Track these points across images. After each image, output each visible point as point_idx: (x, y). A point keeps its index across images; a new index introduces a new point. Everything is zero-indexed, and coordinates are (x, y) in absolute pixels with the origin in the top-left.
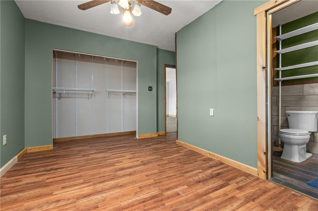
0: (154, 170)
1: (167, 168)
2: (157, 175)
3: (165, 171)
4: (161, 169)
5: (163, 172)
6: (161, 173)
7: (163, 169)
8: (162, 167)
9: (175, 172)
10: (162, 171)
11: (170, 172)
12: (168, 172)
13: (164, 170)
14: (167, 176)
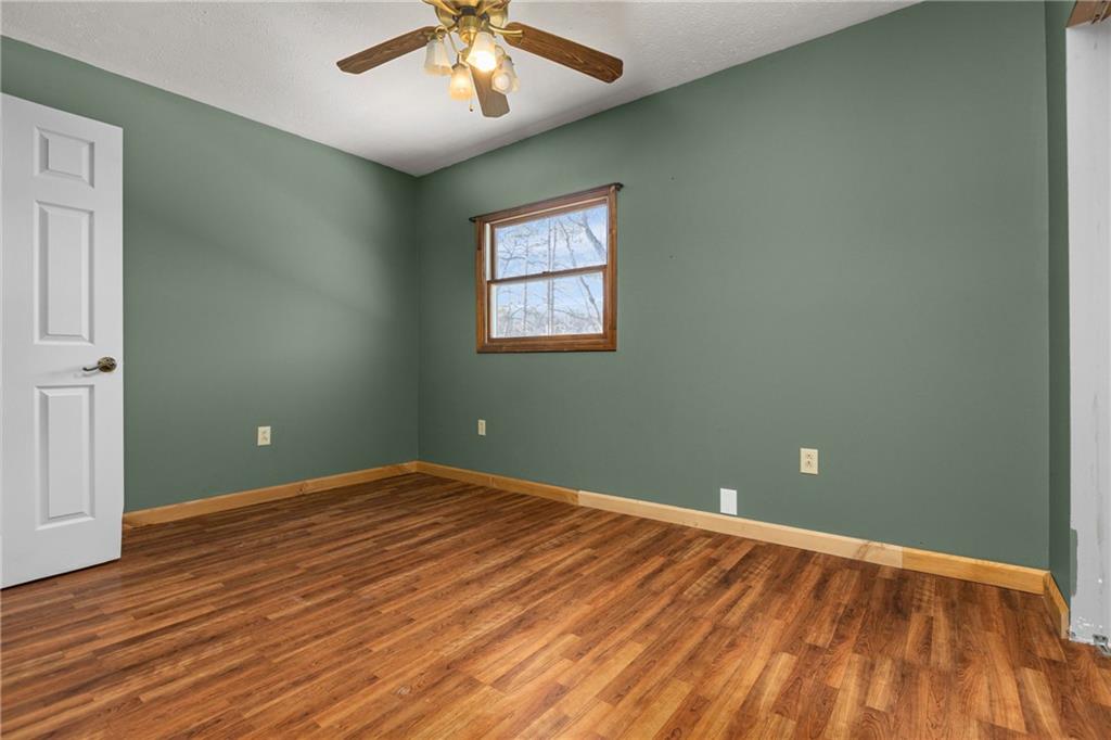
0: (390, 650)
1: (329, 675)
2: (373, 632)
3: (340, 652)
4: (359, 660)
5: (349, 648)
6: (355, 640)
7: (349, 660)
8: (350, 676)
9: (290, 662)
10: (353, 652)
11: (317, 656)
12: (326, 652)
13: (341, 658)
14: (334, 635)
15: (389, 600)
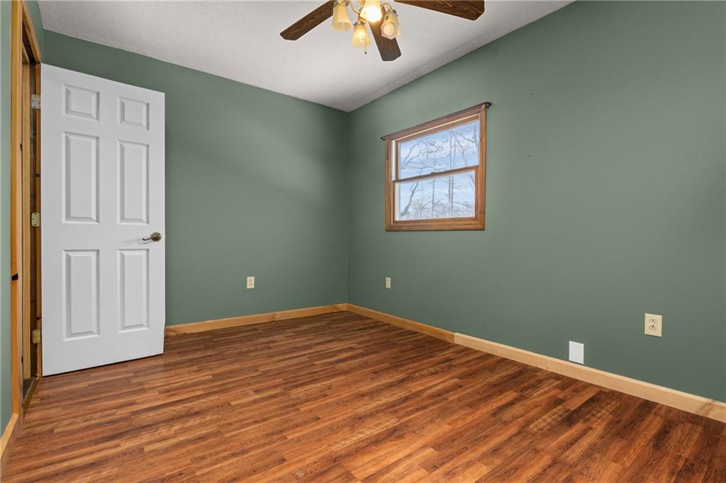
0: (299, 440)
2: (291, 423)
3: (267, 435)
8: (268, 455)
10: (275, 437)
11: (252, 437)
12: (258, 434)
13: (266, 441)
14: (266, 423)
15: (308, 401)
